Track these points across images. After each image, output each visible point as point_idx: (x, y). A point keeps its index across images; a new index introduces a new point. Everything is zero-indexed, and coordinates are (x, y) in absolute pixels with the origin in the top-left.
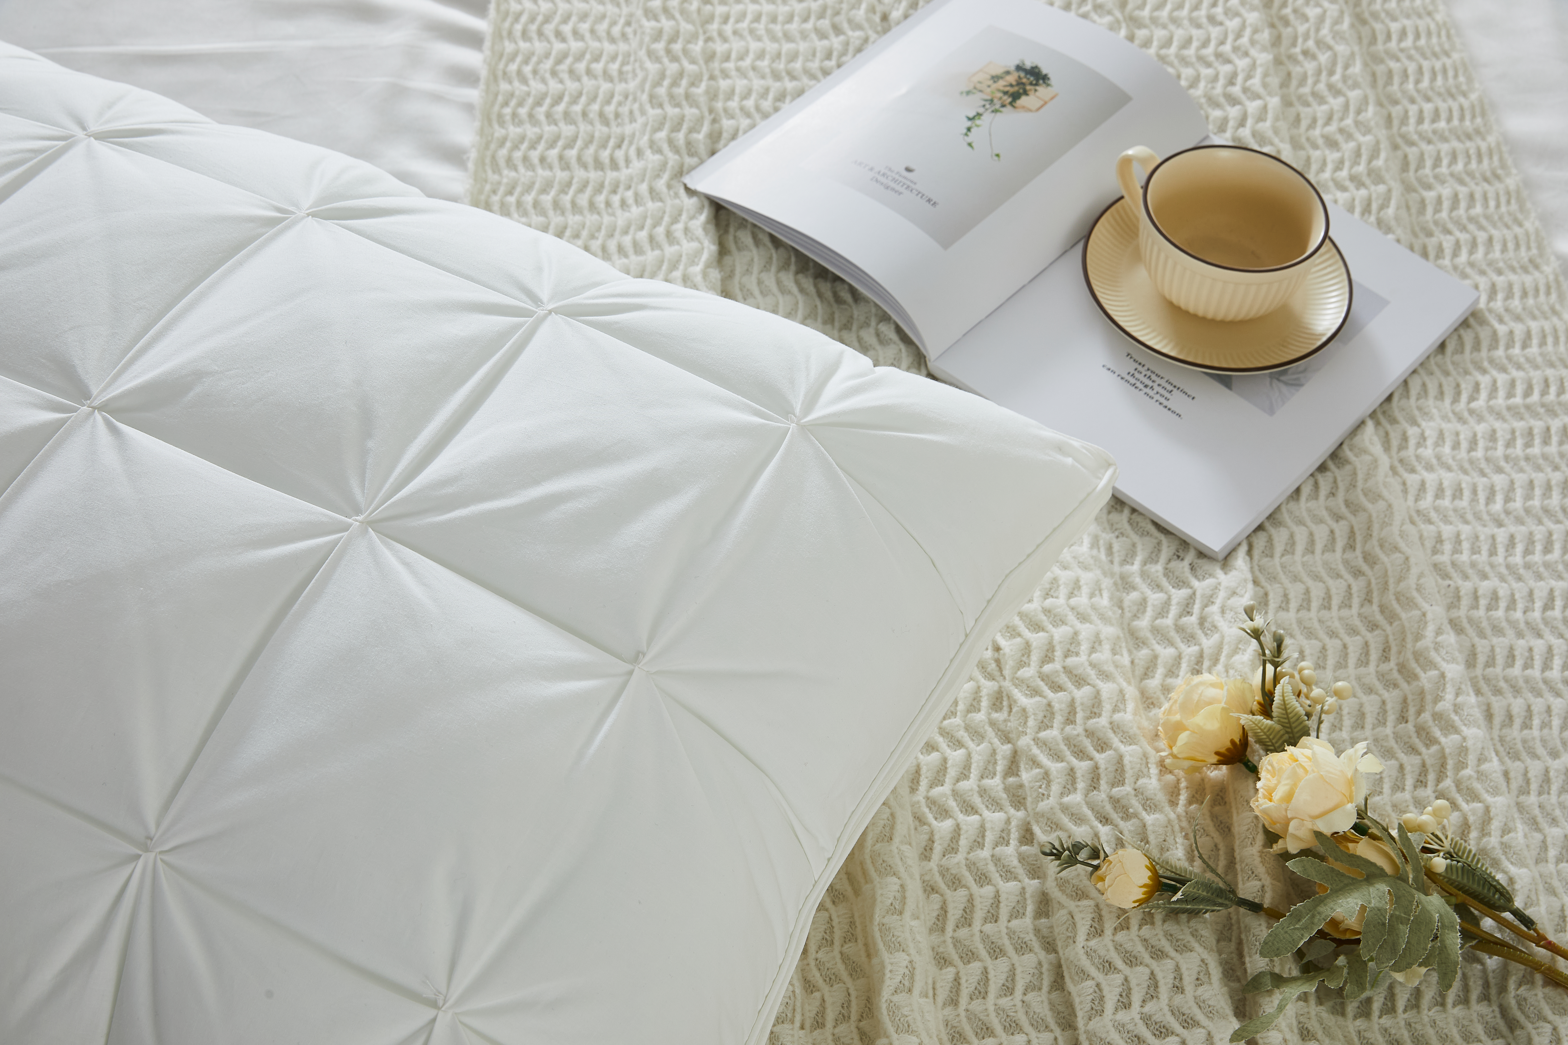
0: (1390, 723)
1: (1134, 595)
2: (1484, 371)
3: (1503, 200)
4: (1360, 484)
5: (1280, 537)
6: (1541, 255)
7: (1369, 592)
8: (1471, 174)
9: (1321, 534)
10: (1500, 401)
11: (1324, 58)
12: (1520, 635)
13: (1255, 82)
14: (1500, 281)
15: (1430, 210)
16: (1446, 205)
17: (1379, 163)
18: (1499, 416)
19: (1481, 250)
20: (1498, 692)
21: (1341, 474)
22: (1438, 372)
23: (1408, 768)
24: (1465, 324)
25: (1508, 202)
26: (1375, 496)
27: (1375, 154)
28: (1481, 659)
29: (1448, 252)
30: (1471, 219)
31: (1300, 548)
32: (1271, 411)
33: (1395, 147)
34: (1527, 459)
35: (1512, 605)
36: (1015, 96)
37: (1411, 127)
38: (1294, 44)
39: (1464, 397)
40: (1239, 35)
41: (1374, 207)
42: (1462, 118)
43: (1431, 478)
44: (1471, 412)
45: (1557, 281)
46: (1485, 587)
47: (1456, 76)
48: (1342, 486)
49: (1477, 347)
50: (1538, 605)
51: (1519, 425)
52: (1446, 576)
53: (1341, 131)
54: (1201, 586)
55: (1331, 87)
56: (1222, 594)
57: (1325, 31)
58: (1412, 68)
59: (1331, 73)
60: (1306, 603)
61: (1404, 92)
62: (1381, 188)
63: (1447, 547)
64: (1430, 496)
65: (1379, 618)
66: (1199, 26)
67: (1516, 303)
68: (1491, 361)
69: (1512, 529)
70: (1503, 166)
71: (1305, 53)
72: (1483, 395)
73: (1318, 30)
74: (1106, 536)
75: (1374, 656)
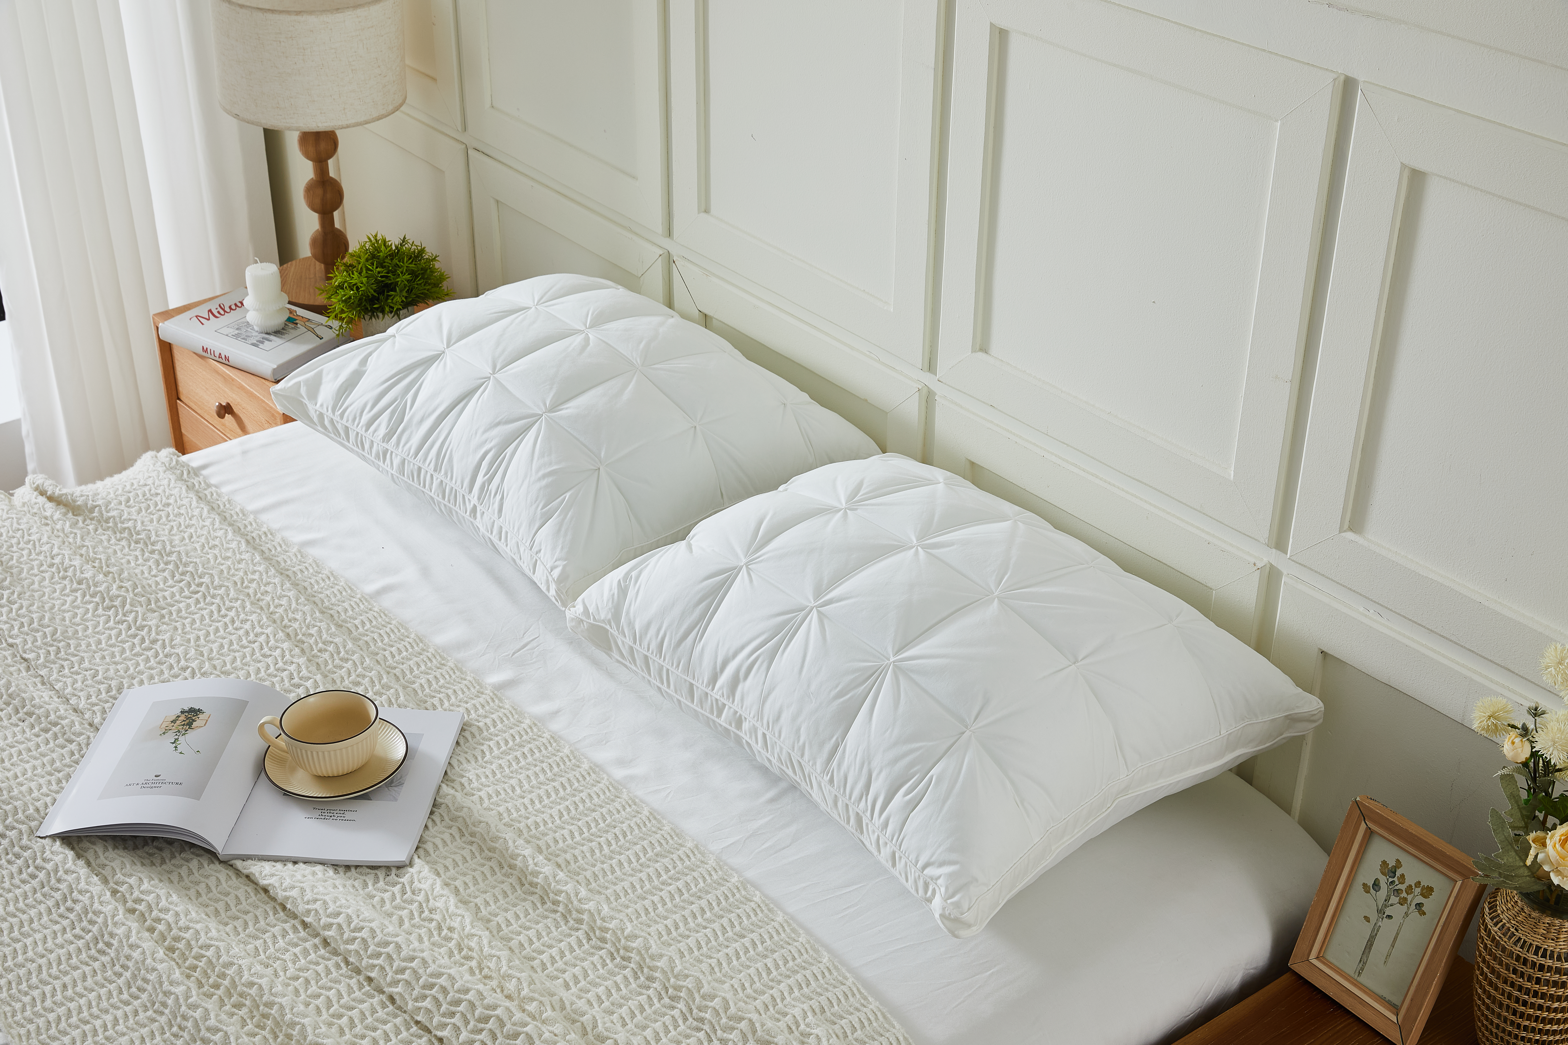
0: (518, 890)
1: (376, 899)
2: (483, 744)
3: (451, 673)
4: (452, 808)
5: (429, 847)
6: (482, 687)
7: (480, 847)
8: (430, 669)
9: (446, 837)
10: (496, 752)
11: (331, 648)
12: (555, 832)
13: (304, 672)
14: (468, 706)
15: (419, 692)
16: (426, 686)
17: (385, 680)
18: (499, 758)
19: (453, 697)
20: (557, 856)
21: (442, 810)
22: (462, 754)
23: (535, 901)
24: (463, 730)
25: (454, 673)
26: (460, 808)
27: (380, 678)
28: (544, 848)
29: (438, 705)
30: (441, 687)
31: (440, 846)
32: (396, 800)
33: (388, 673)
34: (521, 768)
35: (545, 823)
36: (190, 725)
37: (390, 661)
38: (312, 650)
39: (479, 758)
40: (283, 657)
41: (393, 700)
42: (412, 647)
43: (482, 794)
44: (486, 762)
45: (495, 694)
46: (529, 822)
47: (399, 631)
48: (445, 815)
49: (473, 736)
50: (556, 818)
51: (510, 757)
52: (511, 826)
53: (358, 676)
54: (405, 880)
55: (341, 659)
56: (415, 876)
57: (324, 636)
58: (376, 636)
59: (339, 653)
60: (456, 864)
61: (378, 648)
62: (392, 691)
63: (505, 815)
64: (486, 801)
65: (490, 854)
66: (260, 662)
67: (481, 711)
68: (483, 739)
69: (529, 796)
70: (443, 658)
71: (320, 651)
72: (487, 753)
73: (321, 637)
74: (349, 883)
75: (497, 870)
